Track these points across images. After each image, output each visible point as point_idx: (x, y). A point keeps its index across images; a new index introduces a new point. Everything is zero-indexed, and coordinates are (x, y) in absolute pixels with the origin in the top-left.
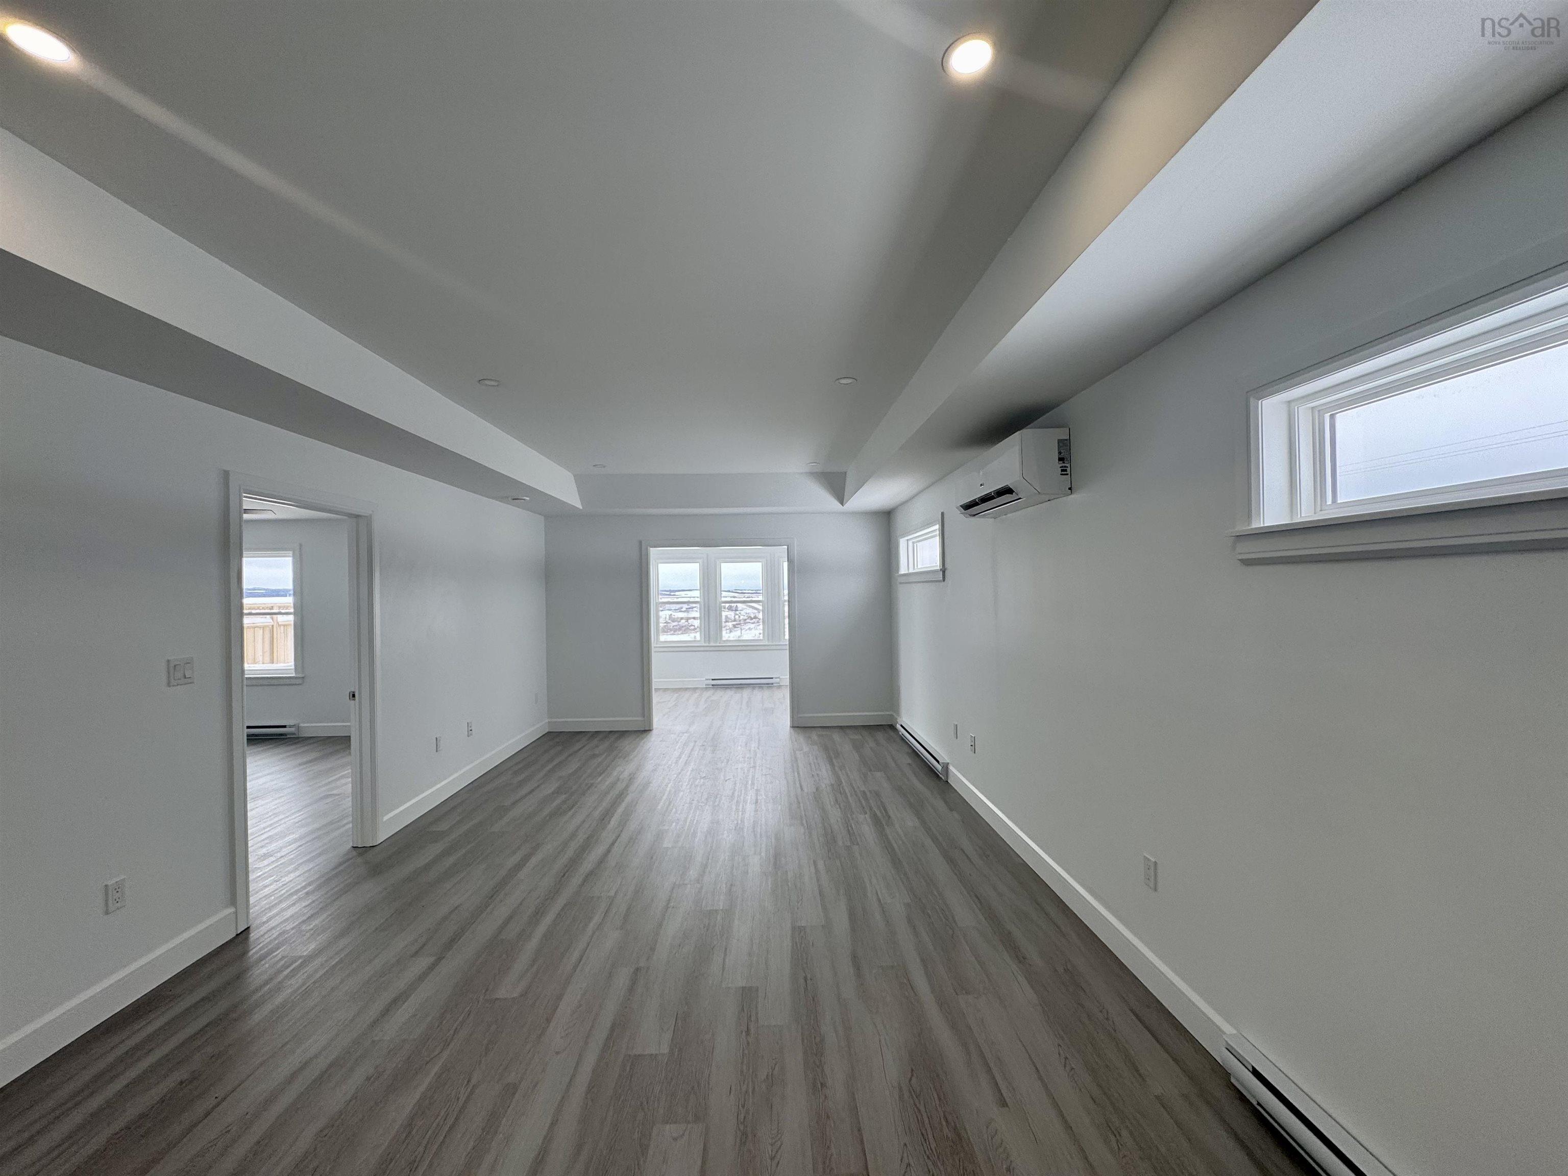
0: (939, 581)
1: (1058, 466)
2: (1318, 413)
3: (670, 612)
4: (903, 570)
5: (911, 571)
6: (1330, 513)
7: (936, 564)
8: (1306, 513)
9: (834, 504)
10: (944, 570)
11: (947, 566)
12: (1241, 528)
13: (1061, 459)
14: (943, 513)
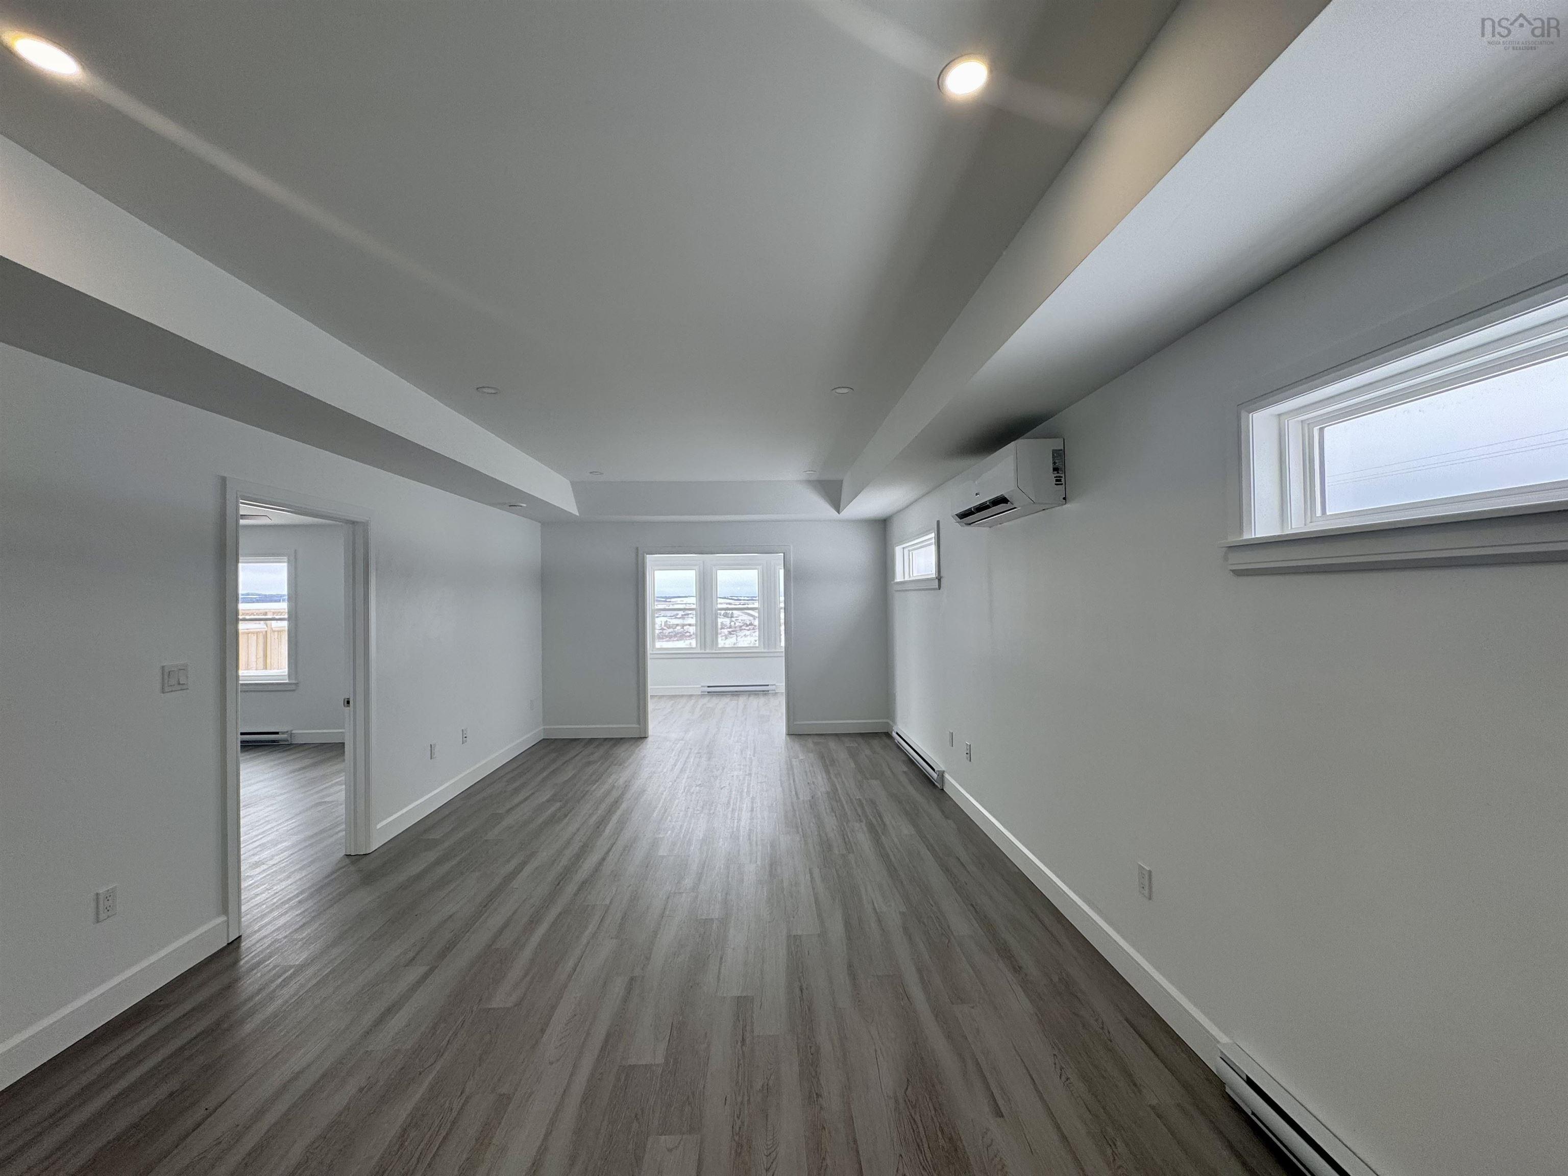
0: (934, 589)
1: (1052, 476)
2: (1307, 426)
3: (665, 619)
4: (899, 578)
5: (907, 578)
6: (1319, 525)
7: (932, 572)
8: (1297, 525)
9: (832, 512)
10: (939, 578)
11: (942, 574)
12: (1233, 539)
13: (1056, 469)
14: (938, 522)
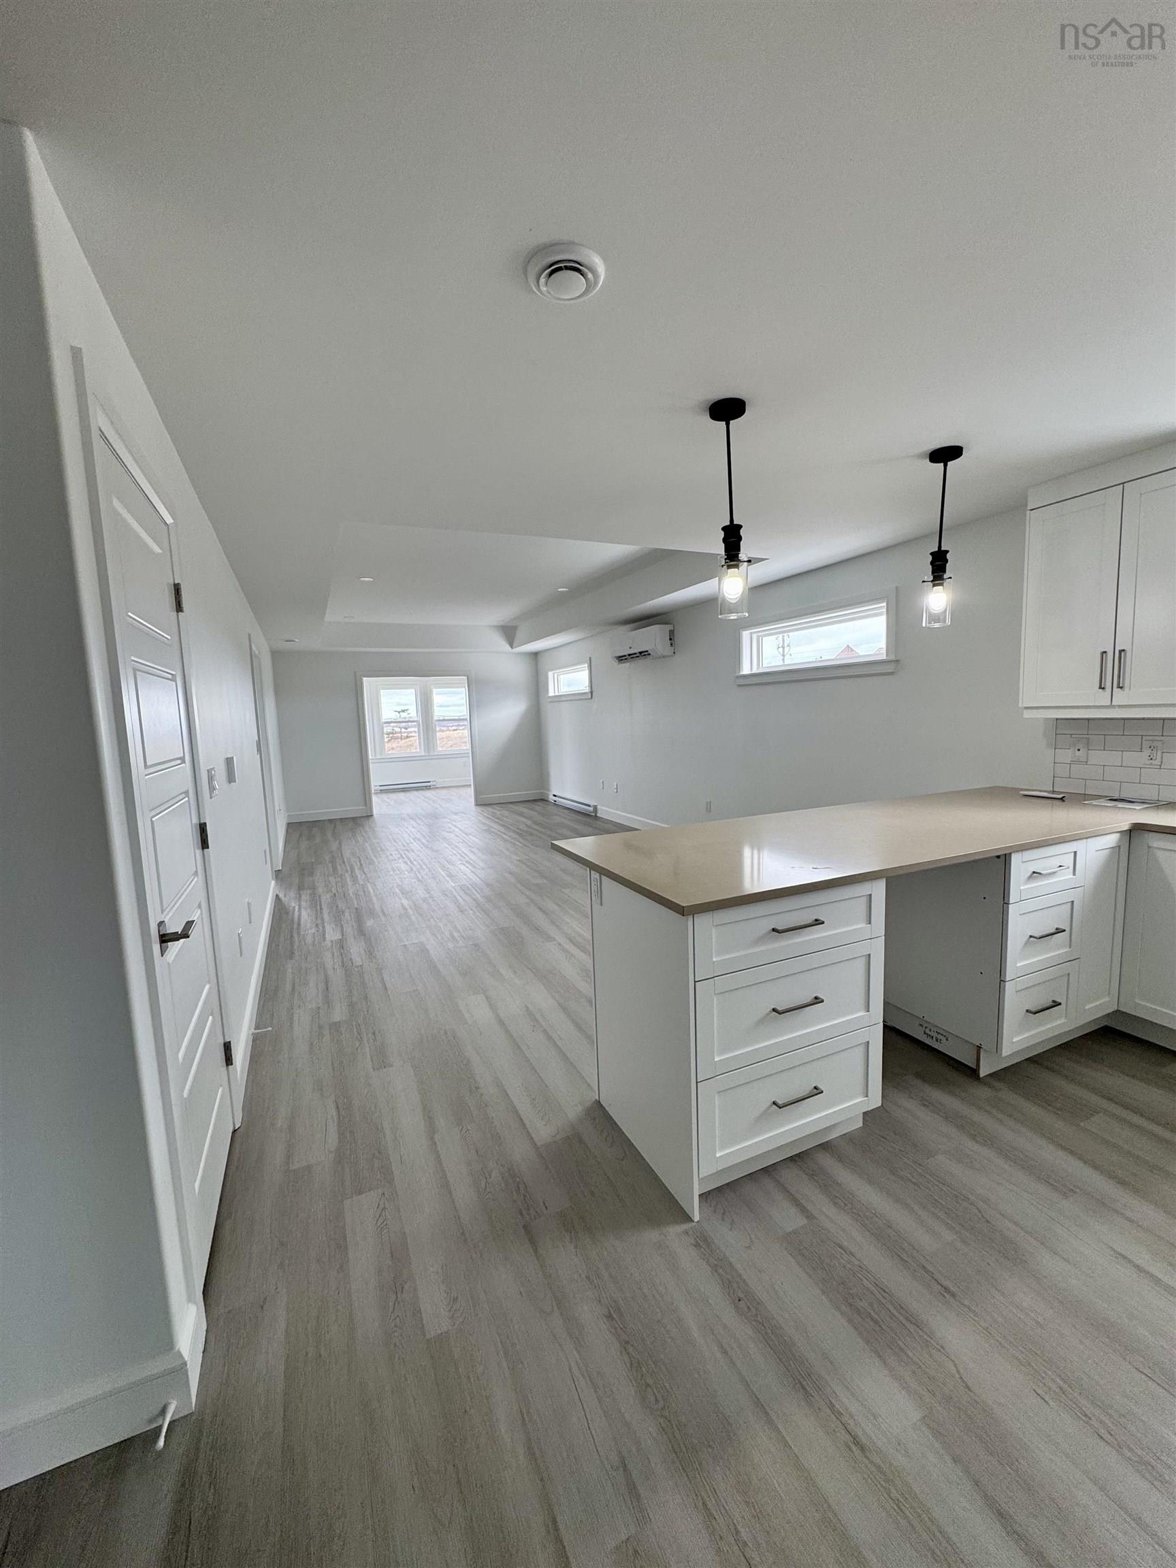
0: (589, 699)
1: (669, 642)
4: (551, 693)
5: (557, 694)
6: (761, 671)
7: (587, 690)
8: (755, 671)
9: (508, 648)
10: (592, 693)
11: (593, 689)
12: (737, 674)
13: (670, 639)
14: (590, 658)
